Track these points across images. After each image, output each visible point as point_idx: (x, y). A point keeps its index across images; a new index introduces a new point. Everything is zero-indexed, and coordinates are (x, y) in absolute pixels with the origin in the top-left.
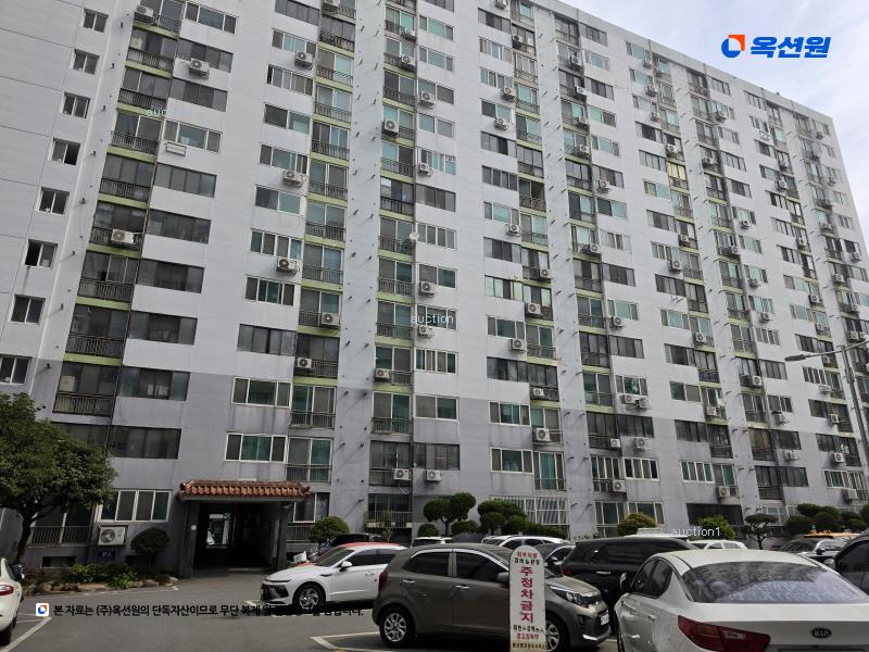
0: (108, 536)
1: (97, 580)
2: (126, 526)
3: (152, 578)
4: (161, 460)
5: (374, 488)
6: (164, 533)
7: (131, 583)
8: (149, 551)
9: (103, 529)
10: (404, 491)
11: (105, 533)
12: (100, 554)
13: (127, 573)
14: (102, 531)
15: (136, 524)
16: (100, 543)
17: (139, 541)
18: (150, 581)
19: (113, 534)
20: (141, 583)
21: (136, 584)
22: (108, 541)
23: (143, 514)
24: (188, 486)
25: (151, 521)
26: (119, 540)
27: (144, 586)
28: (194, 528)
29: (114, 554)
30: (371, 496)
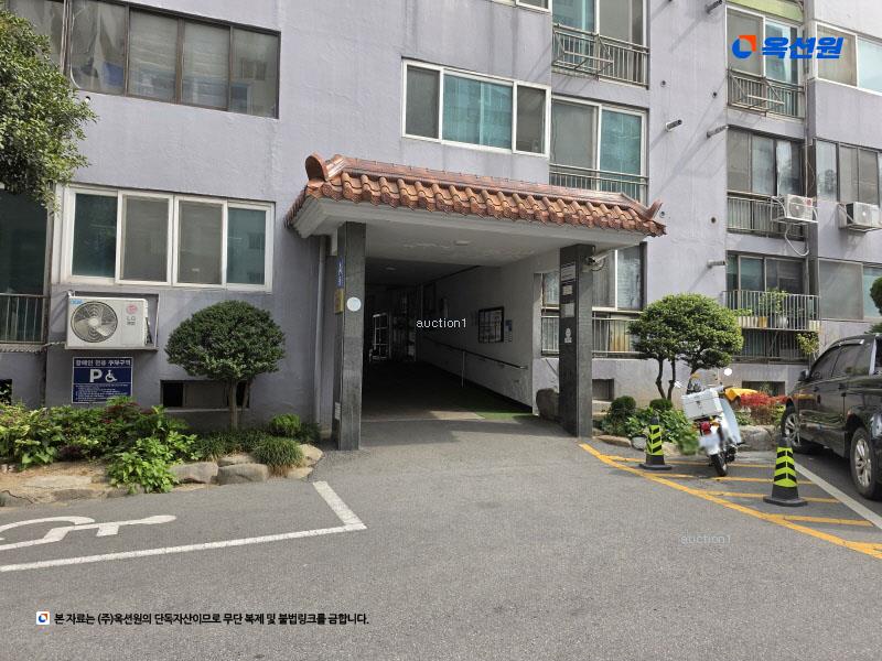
0: (94, 322)
1: (71, 456)
2: (152, 297)
3: (247, 450)
4: (230, 115)
5: (739, 237)
6: (265, 318)
7: (178, 468)
8: (226, 368)
9: (76, 302)
10: (795, 250)
11: (84, 313)
12: (82, 375)
13: (162, 437)
14: (73, 308)
15: (180, 293)
16: (74, 342)
17: (191, 338)
18: (239, 461)
19: (110, 318)
20: (212, 468)
21: (193, 470)
22: (100, 338)
23: (197, 266)
24: (331, 172)
25: (224, 284)
26: (129, 334)
27: (220, 479)
28: (355, 304)
29: (123, 374)
30: (733, 256)
